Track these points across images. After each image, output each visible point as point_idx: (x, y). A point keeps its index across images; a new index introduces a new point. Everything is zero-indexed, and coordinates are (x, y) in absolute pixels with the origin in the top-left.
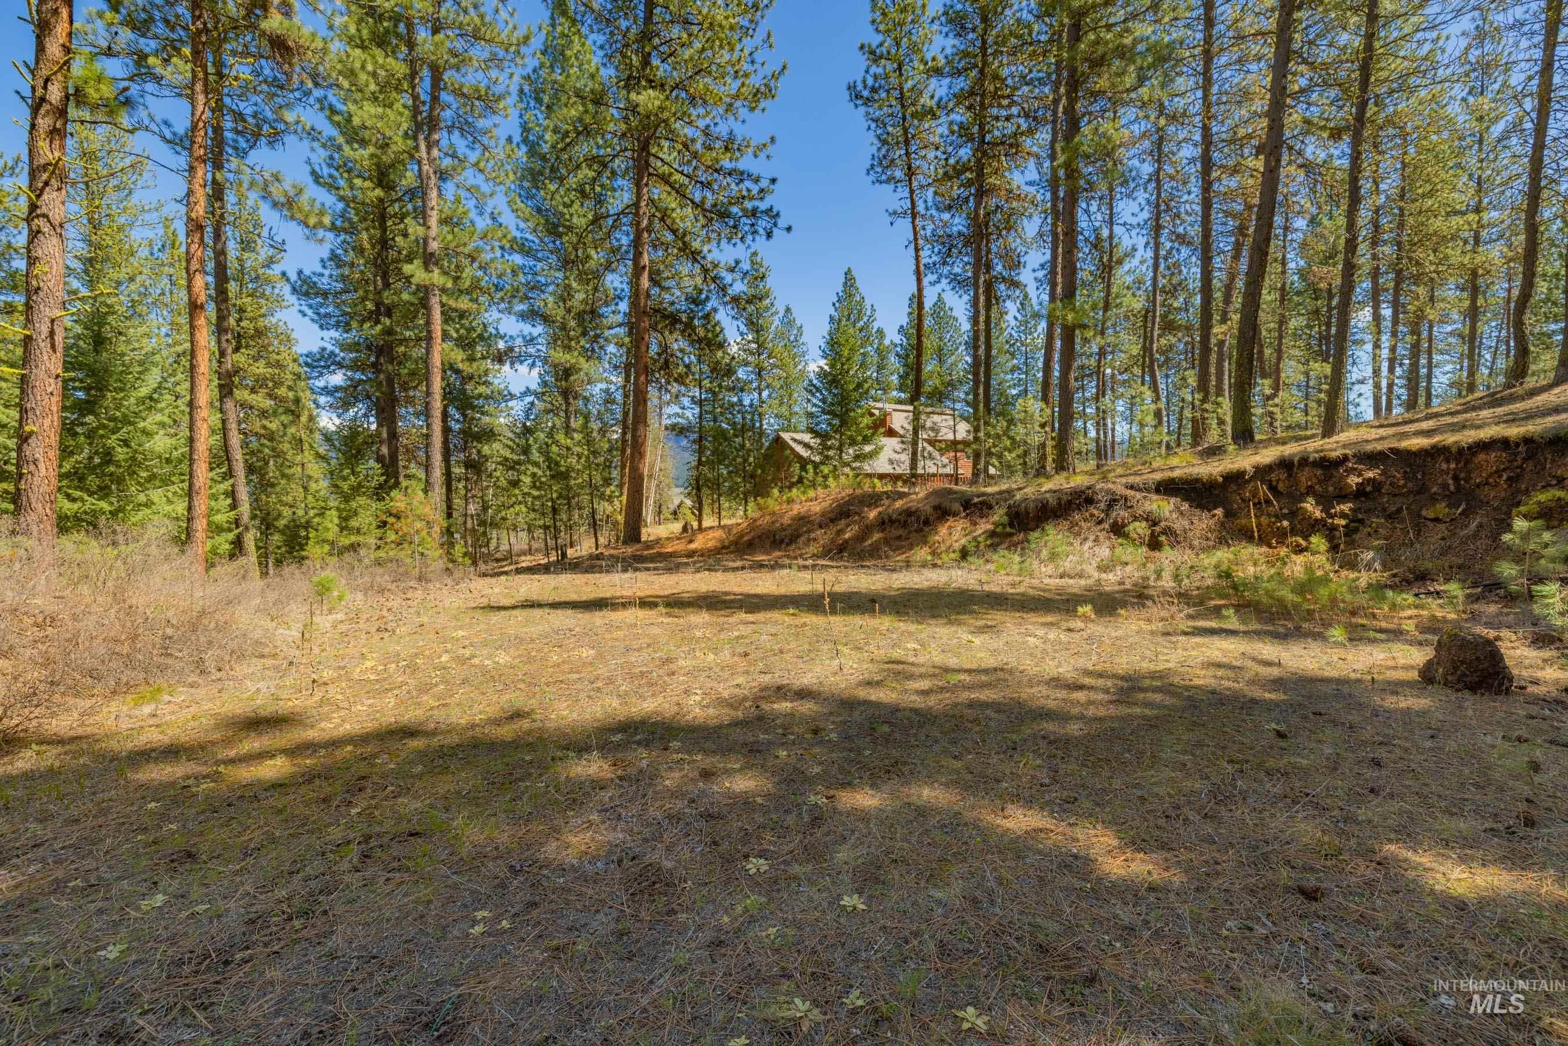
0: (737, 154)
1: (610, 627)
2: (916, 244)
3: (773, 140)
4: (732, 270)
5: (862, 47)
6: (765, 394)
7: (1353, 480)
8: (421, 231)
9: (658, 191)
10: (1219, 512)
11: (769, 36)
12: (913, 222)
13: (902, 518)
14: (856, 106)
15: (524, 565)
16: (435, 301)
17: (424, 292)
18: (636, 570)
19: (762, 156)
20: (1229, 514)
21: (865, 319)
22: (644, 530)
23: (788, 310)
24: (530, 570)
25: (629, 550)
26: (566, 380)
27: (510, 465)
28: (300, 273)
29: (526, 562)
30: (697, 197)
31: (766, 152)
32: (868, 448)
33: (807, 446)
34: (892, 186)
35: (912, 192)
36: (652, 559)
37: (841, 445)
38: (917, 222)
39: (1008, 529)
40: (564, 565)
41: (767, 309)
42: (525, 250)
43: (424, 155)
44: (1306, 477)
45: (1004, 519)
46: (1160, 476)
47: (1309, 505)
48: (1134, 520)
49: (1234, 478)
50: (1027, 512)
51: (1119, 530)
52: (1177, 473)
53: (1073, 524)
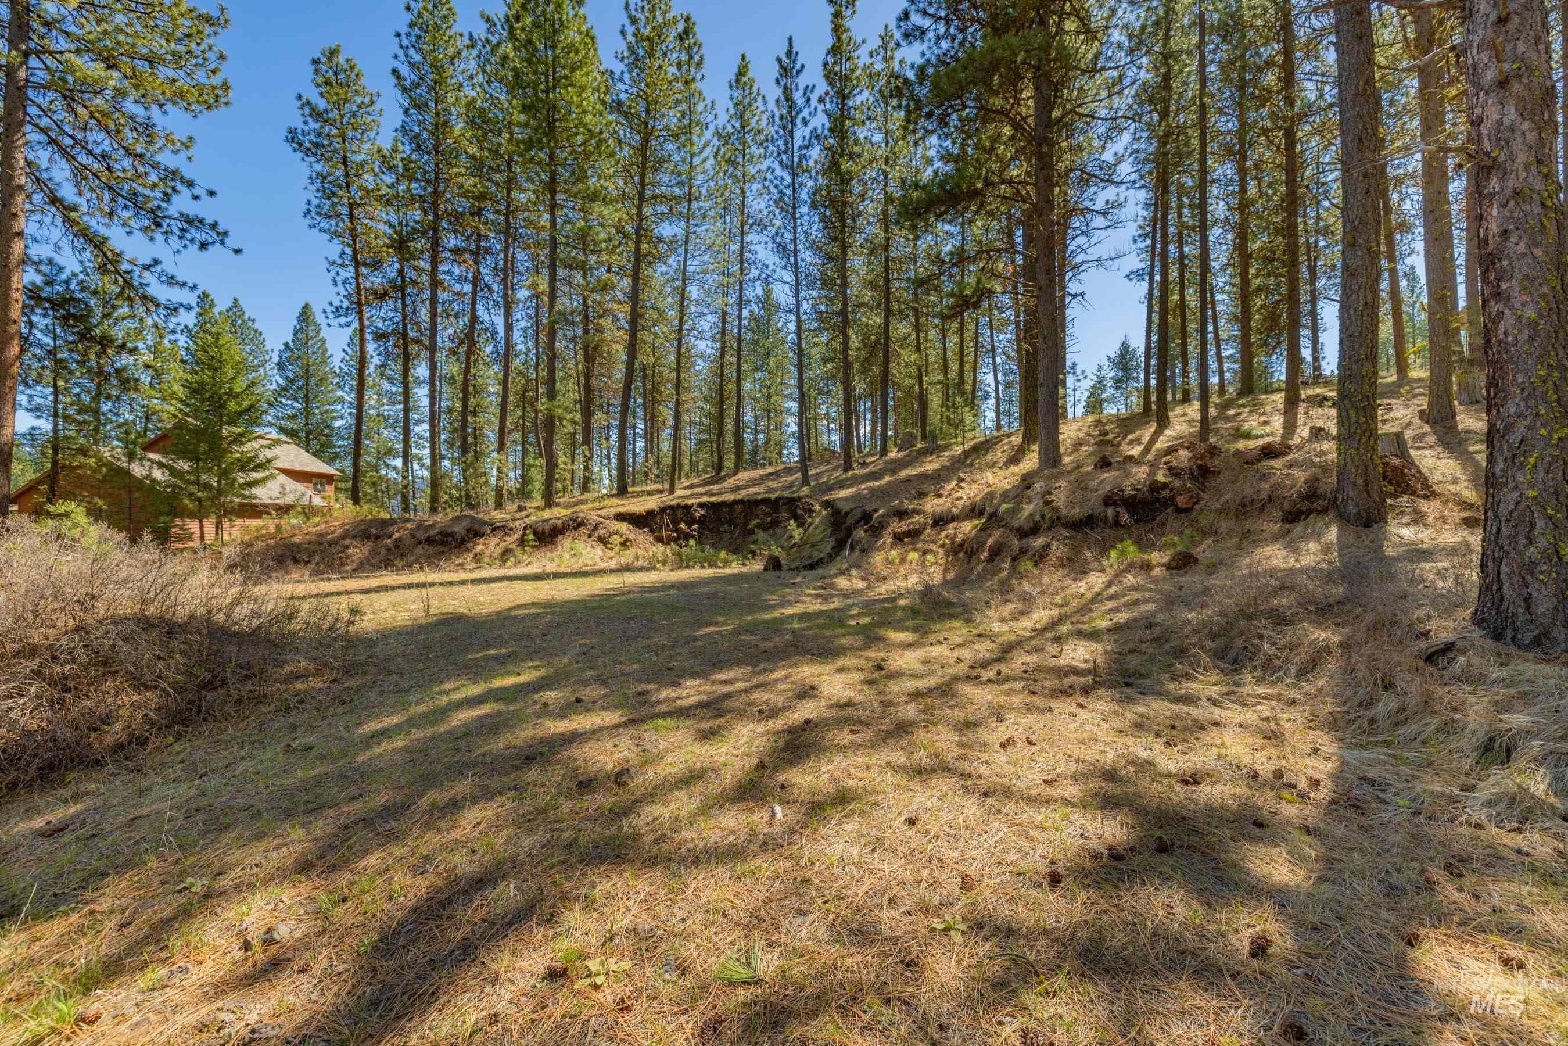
7: (697, 515)
10: (647, 530)
13: (439, 538)
20: (651, 531)
44: (680, 513)
45: (531, 537)
46: (613, 511)
47: (683, 526)
48: (611, 535)
49: (651, 513)
50: (543, 533)
51: (602, 540)
52: (621, 510)
53: (574, 539)
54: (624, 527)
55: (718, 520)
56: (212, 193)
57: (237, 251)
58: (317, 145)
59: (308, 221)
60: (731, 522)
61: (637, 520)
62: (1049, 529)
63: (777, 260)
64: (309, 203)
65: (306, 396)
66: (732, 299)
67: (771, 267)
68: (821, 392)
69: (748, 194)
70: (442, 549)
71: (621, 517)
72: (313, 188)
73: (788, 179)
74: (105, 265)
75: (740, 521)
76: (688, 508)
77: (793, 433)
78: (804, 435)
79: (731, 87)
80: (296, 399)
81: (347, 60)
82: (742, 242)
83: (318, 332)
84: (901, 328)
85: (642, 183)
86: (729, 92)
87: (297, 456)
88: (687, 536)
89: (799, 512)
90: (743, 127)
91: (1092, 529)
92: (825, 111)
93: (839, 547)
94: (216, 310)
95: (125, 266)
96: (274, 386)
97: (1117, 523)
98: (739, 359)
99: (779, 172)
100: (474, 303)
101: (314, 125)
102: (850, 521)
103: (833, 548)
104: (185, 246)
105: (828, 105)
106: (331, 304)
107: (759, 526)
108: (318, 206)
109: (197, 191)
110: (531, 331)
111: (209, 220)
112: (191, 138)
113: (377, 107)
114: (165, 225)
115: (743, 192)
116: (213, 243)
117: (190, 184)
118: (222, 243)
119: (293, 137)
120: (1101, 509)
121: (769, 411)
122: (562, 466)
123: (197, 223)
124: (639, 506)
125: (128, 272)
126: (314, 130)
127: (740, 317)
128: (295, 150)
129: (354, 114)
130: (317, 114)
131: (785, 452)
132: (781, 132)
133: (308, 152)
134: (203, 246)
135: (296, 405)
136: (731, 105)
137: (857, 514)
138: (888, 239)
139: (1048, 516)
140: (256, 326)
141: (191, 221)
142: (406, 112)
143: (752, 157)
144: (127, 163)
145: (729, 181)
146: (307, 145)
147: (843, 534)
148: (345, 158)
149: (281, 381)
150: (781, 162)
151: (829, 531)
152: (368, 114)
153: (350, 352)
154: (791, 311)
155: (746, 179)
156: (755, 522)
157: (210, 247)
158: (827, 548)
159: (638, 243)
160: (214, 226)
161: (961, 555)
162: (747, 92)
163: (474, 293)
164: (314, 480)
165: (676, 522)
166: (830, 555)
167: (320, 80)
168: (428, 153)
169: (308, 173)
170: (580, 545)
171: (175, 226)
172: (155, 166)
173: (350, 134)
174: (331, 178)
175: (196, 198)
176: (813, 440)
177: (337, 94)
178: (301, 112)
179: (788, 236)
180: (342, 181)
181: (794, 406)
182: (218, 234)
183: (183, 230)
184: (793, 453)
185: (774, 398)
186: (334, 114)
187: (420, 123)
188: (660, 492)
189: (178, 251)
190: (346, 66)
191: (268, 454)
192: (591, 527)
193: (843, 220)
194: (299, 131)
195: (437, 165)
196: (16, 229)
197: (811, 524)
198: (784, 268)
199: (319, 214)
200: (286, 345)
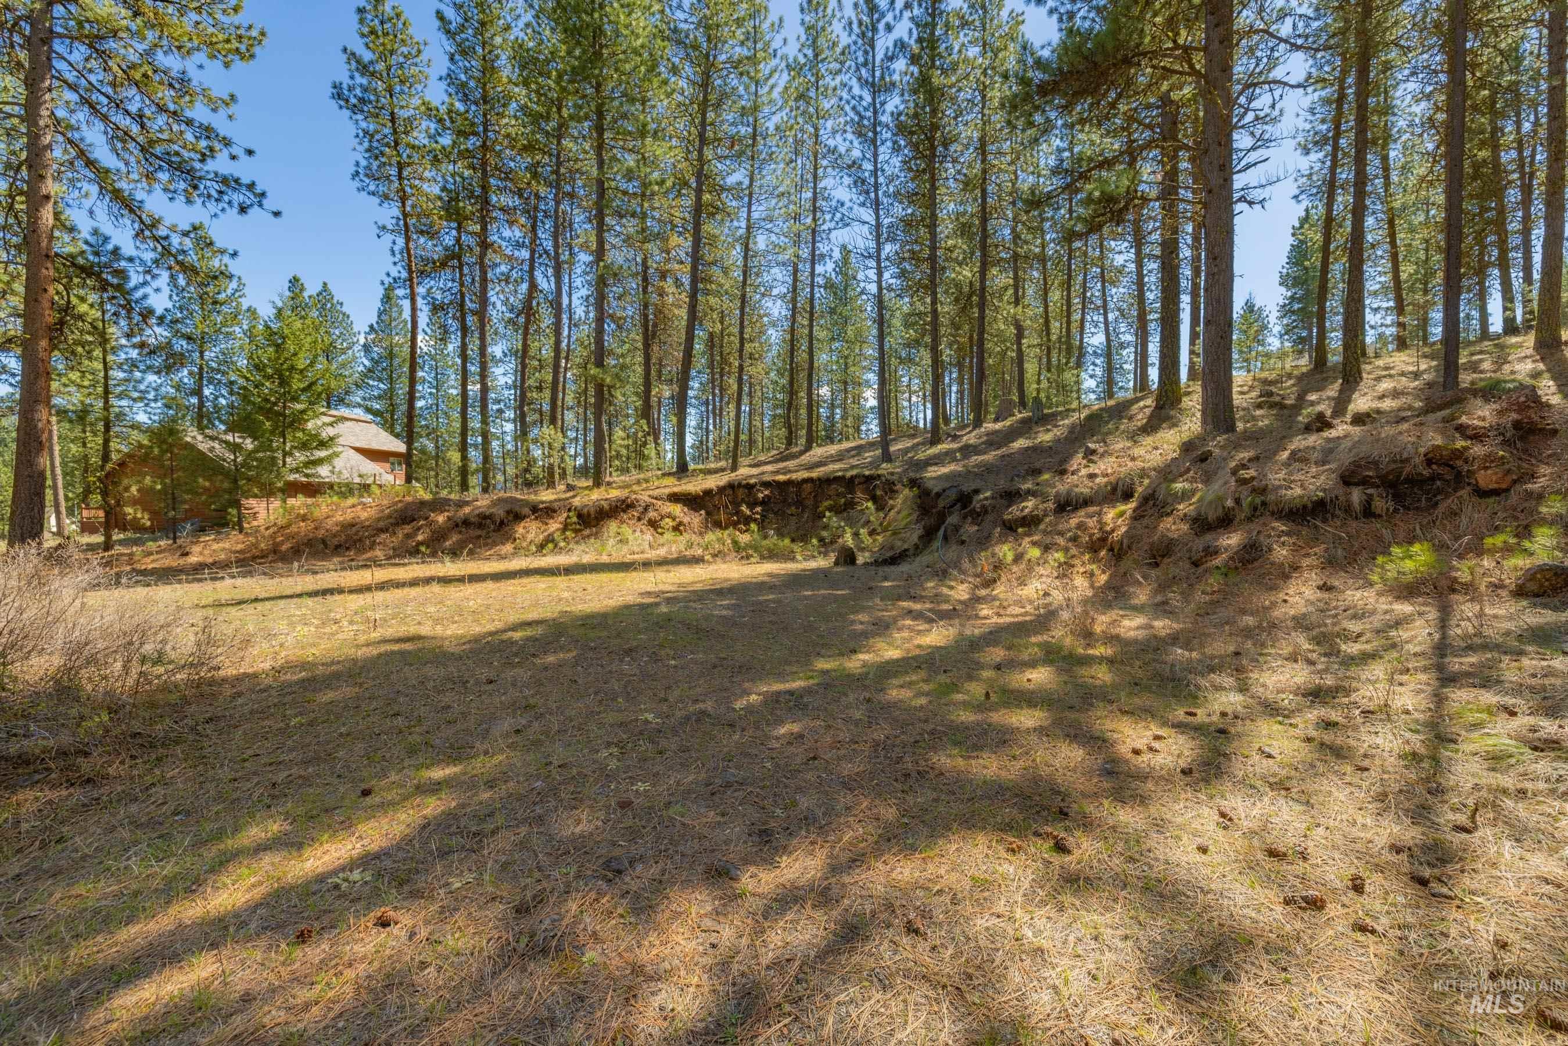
7: (760, 495)
10: (703, 512)
13: (476, 521)
20: (708, 513)
34: (386, 203)
39: (576, 527)
44: (741, 493)
45: (575, 519)
46: (667, 491)
47: (744, 508)
48: (662, 518)
49: (708, 493)
50: (589, 515)
51: (653, 524)
52: (676, 490)
53: (622, 522)
54: (677, 509)
55: (785, 501)
56: (250, 152)
57: (277, 214)
58: (362, 100)
59: (357, 184)
60: (800, 503)
61: (691, 501)
62: (1249, 519)
63: (855, 197)
64: (357, 164)
65: (391, 377)
66: (805, 253)
67: (848, 204)
68: (902, 361)
69: (822, 132)
70: (479, 532)
71: (674, 498)
72: (361, 148)
73: (868, 99)
74: (142, 231)
75: (809, 503)
76: (750, 487)
77: (872, 408)
78: (884, 411)
79: (802, 10)
80: (380, 380)
81: (394, 8)
82: (815, 188)
83: (400, 314)
84: (1000, 278)
85: (703, 123)
86: (800, 16)
87: (376, 435)
88: (747, 520)
89: (879, 493)
90: (816, 56)
91: (1325, 521)
92: (912, 19)
93: (929, 535)
94: (306, 294)
95: (162, 231)
96: (361, 368)
97: (1368, 512)
98: (811, 320)
99: (857, 91)
100: (532, 269)
101: (360, 80)
102: (941, 503)
103: (921, 537)
104: (223, 210)
105: (916, 12)
106: (388, 275)
107: (830, 509)
108: (366, 168)
109: (235, 150)
110: (592, 300)
111: (245, 180)
112: (232, 97)
113: (424, 57)
114: (202, 187)
115: (816, 129)
116: (252, 205)
117: (227, 142)
118: (261, 205)
119: (338, 94)
120: (1340, 491)
121: (845, 383)
122: (619, 442)
123: (233, 184)
124: (694, 486)
125: (167, 238)
126: (361, 86)
127: (813, 274)
128: (341, 107)
129: (401, 66)
130: (364, 68)
131: (863, 428)
132: (860, 42)
133: (354, 109)
134: (243, 210)
135: (382, 386)
136: (802, 31)
137: (953, 495)
138: (984, 171)
139: (1246, 502)
140: (344, 309)
141: (229, 182)
142: (452, 59)
143: (826, 89)
144: (161, 120)
145: (800, 120)
146: (353, 101)
147: (932, 521)
148: (392, 114)
149: (367, 363)
150: (859, 79)
151: (915, 516)
152: (416, 65)
153: (429, 331)
154: (870, 257)
155: (821, 115)
156: (827, 503)
157: (249, 211)
158: (914, 536)
159: (699, 191)
160: (251, 186)
161: (1103, 553)
162: (821, 14)
163: (532, 260)
164: (391, 459)
165: (737, 504)
166: (916, 546)
167: (366, 30)
168: (476, 103)
169: (354, 132)
170: (626, 530)
171: (213, 188)
172: (189, 122)
173: (398, 88)
174: (377, 137)
175: (233, 158)
176: (893, 415)
177: (383, 44)
178: (347, 67)
179: (868, 166)
180: (390, 140)
181: (872, 377)
182: (255, 195)
183: (221, 192)
184: (872, 429)
185: (852, 369)
186: (381, 66)
187: (466, 71)
188: (723, 470)
189: (215, 215)
190: (392, 14)
191: (331, 431)
192: (640, 509)
193: (933, 148)
194: (345, 86)
195: (485, 115)
196: (44, 192)
197: (892, 508)
198: (863, 205)
199: (367, 175)
200: (371, 327)
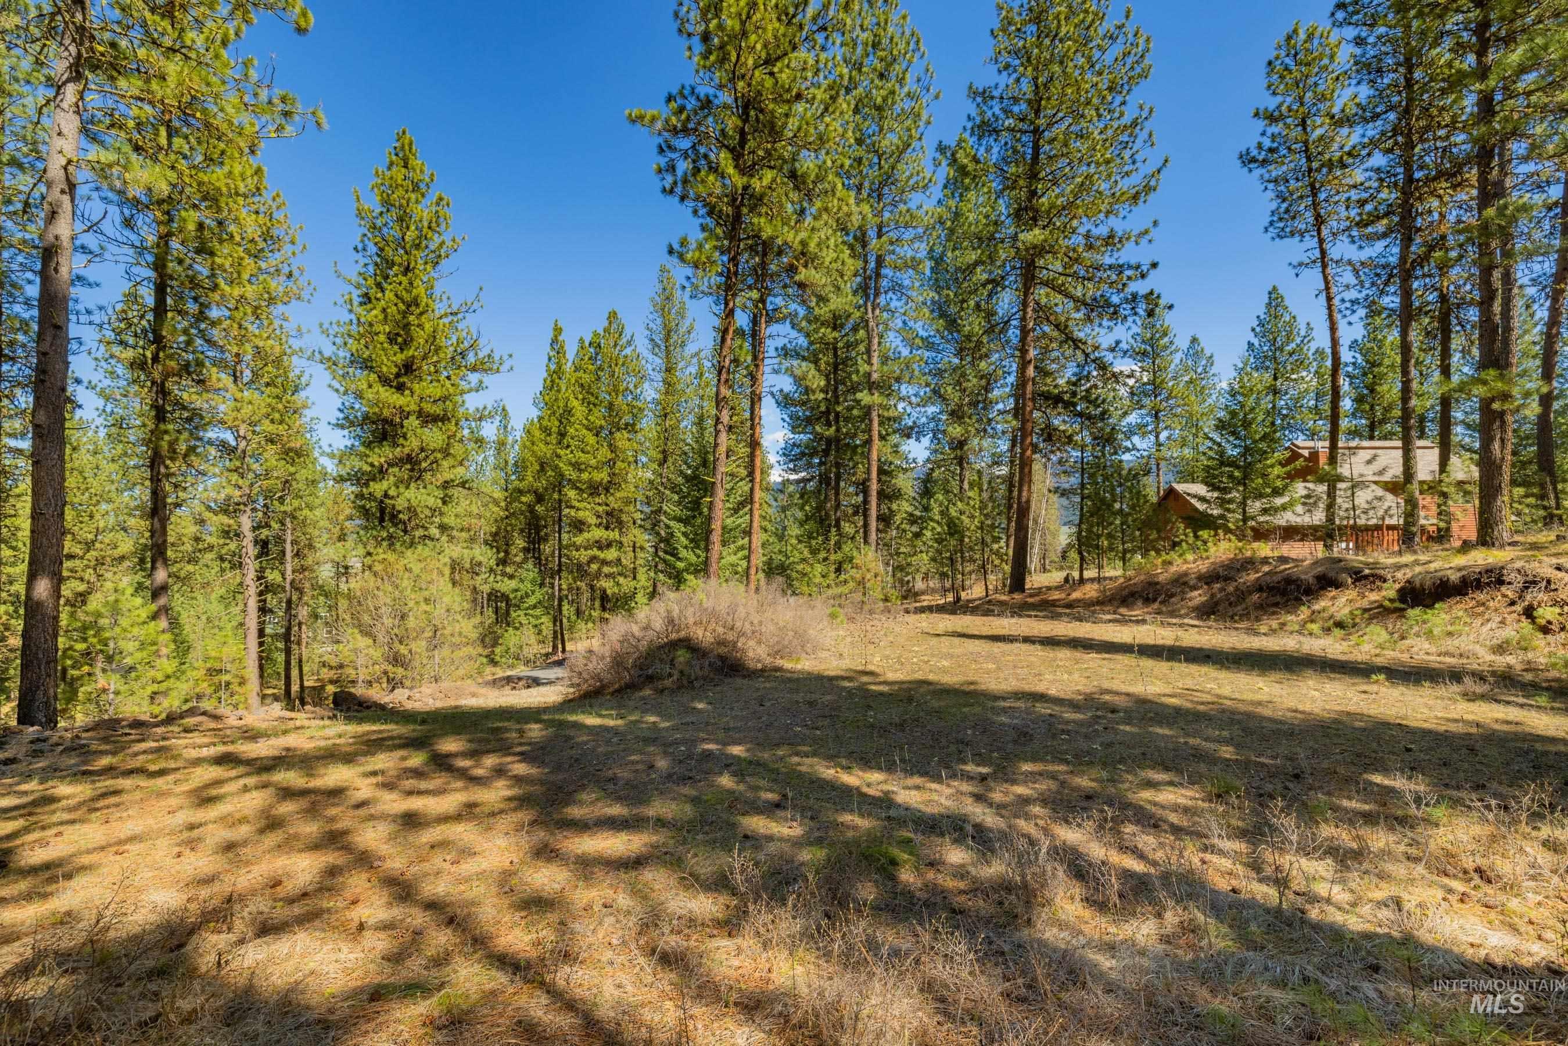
0: (1119, 246)
1: (1003, 654)
2: (1328, 293)
3: (1155, 223)
4: (1112, 350)
5: (1257, 115)
6: (1164, 435)
8: (867, 368)
9: (1041, 294)
11: (1150, 135)
12: (1323, 272)
13: (1282, 585)
14: (1250, 170)
15: (925, 604)
16: (874, 414)
17: (868, 410)
18: (1020, 616)
19: (1144, 241)
21: (1298, 340)
22: (1028, 579)
23: (1194, 340)
24: (930, 609)
25: (1018, 597)
26: (961, 449)
27: (912, 520)
28: (781, 391)
29: (927, 600)
30: (1079, 293)
31: (1147, 237)
32: (1279, 501)
33: (1202, 499)
34: (1297, 238)
35: (1321, 241)
36: (1033, 607)
37: (1245, 499)
38: (1329, 270)
39: (1397, 605)
40: (957, 607)
41: (1166, 347)
42: (929, 345)
43: (870, 315)
